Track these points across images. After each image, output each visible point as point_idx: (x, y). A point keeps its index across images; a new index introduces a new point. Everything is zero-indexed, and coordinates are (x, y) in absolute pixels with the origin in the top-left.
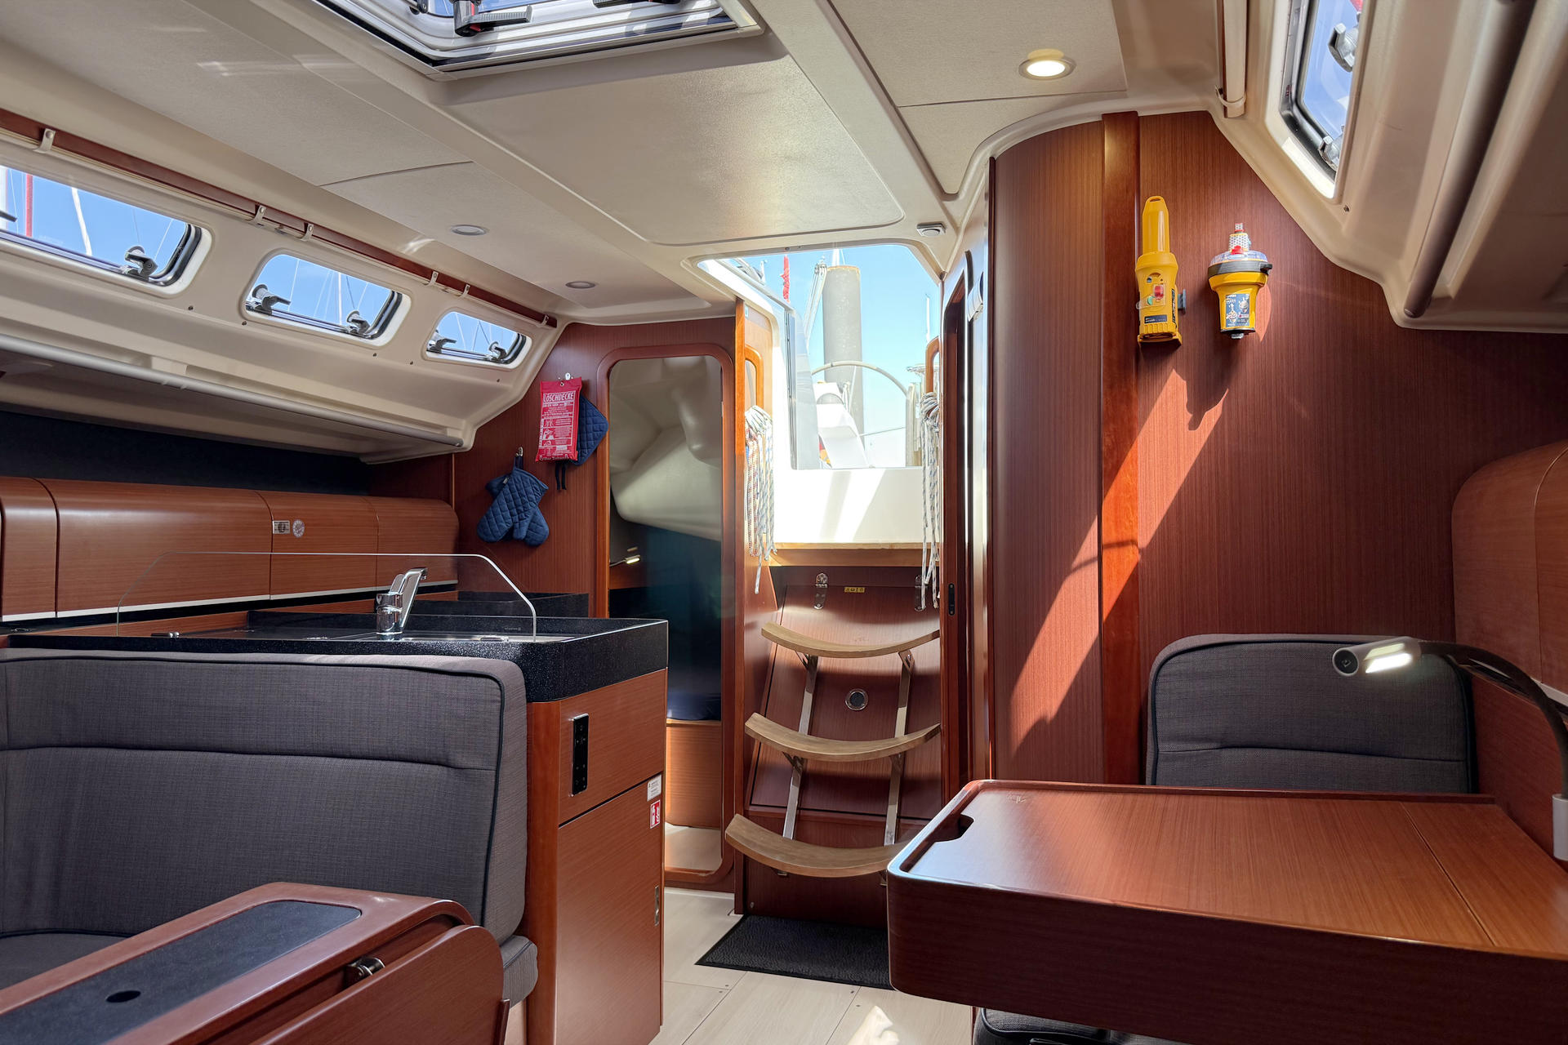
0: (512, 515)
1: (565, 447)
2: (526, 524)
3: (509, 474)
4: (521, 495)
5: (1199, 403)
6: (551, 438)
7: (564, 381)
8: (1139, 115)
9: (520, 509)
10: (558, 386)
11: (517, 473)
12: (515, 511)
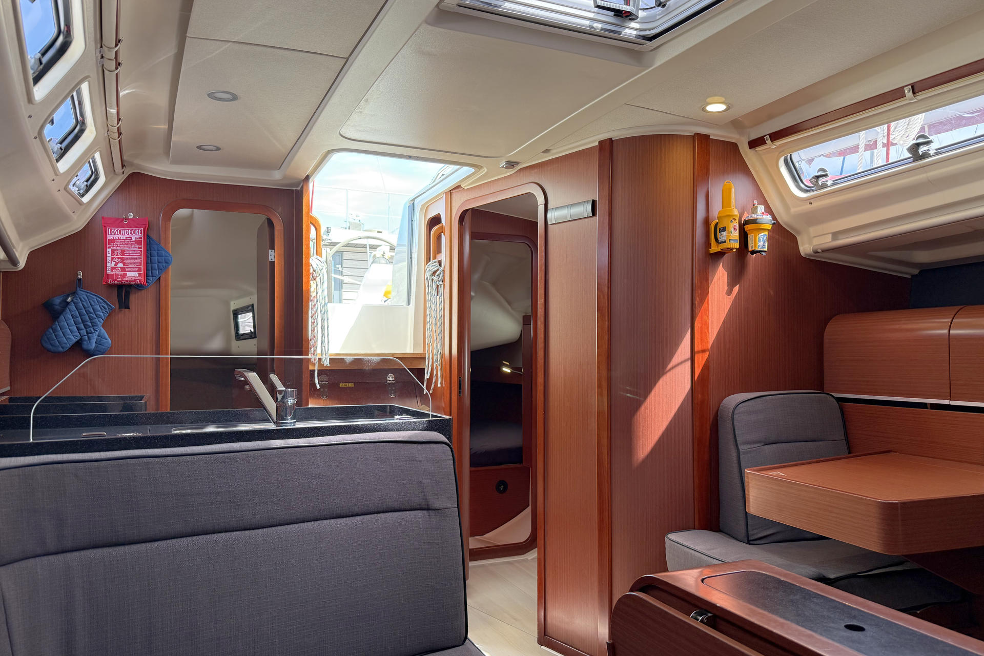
0: (78, 329)
1: (136, 274)
2: (95, 336)
3: (74, 293)
4: (88, 312)
5: (732, 283)
6: (120, 265)
7: (127, 219)
8: (711, 137)
9: (88, 324)
10: (119, 223)
11: (82, 294)
12: (82, 326)
